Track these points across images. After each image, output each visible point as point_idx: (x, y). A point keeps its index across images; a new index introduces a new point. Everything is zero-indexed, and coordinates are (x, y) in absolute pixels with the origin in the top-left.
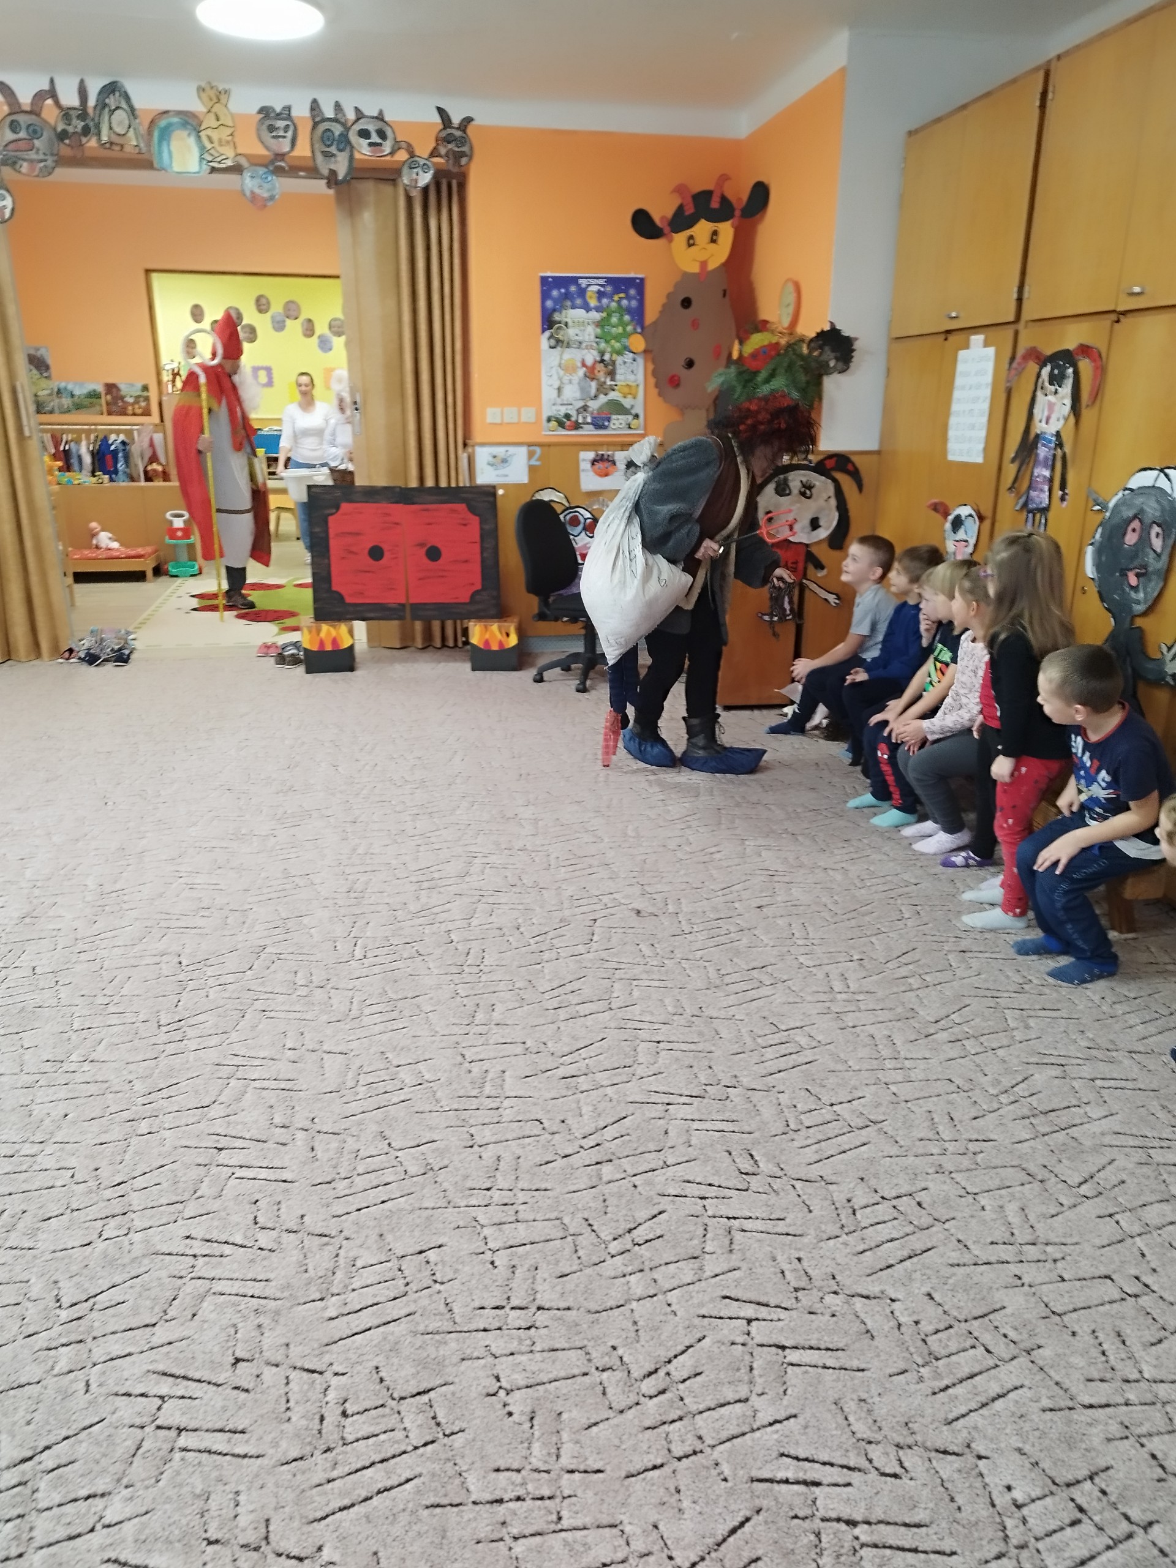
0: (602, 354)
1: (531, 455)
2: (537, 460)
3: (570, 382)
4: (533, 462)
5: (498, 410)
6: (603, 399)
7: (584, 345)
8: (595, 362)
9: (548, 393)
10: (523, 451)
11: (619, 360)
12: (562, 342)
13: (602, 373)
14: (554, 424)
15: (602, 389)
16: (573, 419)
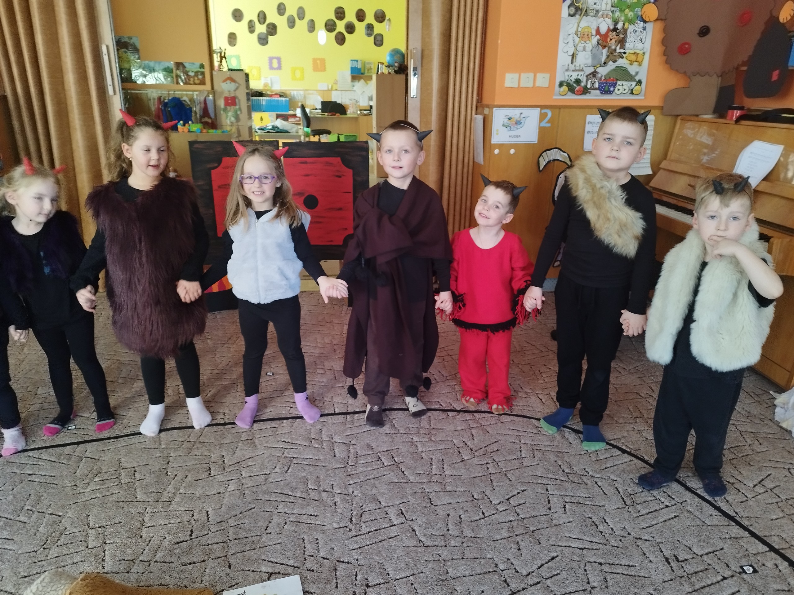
0: (616, 22)
1: (542, 117)
2: (547, 122)
3: (584, 49)
4: (544, 124)
5: (516, 76)
6: (611, 66)
7: (600, 13)
8: (609, 30)
9: (563, 59)
10: (536, 112)
11: (631, 28)
12: (581, 10)
13: (613, 41)
14: (565, 88)
15: (612, 56)
16: (583, 84)
